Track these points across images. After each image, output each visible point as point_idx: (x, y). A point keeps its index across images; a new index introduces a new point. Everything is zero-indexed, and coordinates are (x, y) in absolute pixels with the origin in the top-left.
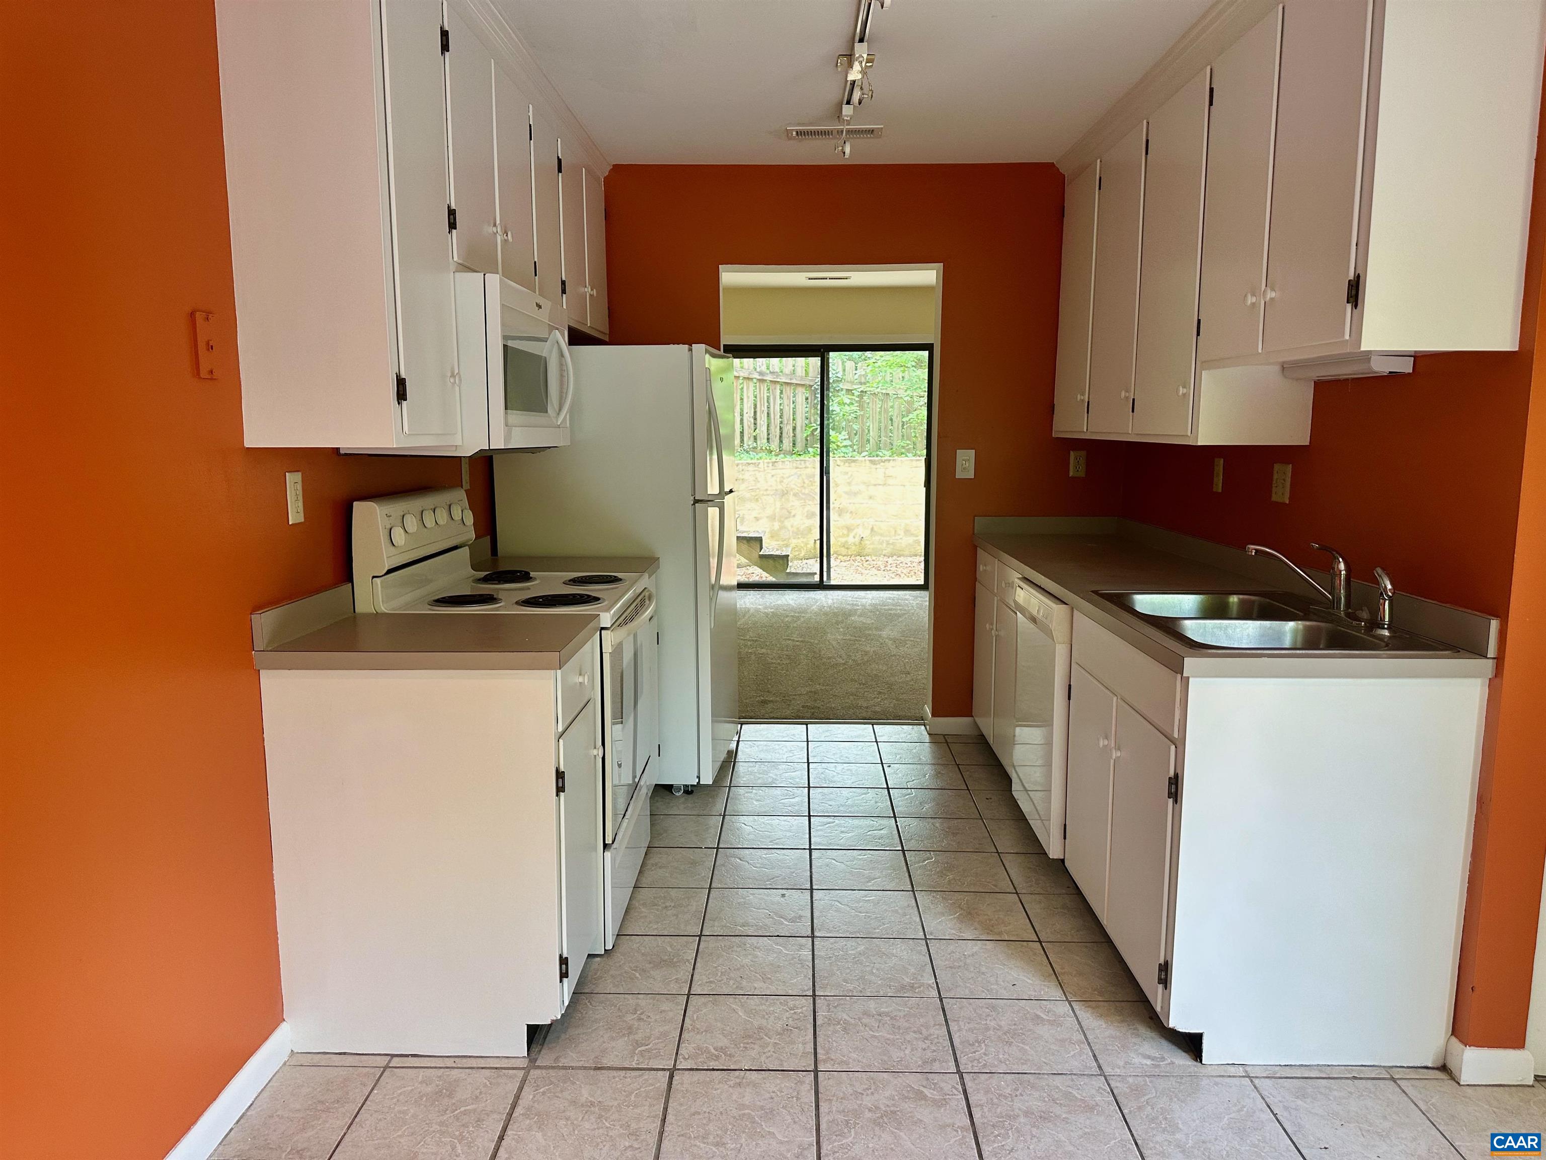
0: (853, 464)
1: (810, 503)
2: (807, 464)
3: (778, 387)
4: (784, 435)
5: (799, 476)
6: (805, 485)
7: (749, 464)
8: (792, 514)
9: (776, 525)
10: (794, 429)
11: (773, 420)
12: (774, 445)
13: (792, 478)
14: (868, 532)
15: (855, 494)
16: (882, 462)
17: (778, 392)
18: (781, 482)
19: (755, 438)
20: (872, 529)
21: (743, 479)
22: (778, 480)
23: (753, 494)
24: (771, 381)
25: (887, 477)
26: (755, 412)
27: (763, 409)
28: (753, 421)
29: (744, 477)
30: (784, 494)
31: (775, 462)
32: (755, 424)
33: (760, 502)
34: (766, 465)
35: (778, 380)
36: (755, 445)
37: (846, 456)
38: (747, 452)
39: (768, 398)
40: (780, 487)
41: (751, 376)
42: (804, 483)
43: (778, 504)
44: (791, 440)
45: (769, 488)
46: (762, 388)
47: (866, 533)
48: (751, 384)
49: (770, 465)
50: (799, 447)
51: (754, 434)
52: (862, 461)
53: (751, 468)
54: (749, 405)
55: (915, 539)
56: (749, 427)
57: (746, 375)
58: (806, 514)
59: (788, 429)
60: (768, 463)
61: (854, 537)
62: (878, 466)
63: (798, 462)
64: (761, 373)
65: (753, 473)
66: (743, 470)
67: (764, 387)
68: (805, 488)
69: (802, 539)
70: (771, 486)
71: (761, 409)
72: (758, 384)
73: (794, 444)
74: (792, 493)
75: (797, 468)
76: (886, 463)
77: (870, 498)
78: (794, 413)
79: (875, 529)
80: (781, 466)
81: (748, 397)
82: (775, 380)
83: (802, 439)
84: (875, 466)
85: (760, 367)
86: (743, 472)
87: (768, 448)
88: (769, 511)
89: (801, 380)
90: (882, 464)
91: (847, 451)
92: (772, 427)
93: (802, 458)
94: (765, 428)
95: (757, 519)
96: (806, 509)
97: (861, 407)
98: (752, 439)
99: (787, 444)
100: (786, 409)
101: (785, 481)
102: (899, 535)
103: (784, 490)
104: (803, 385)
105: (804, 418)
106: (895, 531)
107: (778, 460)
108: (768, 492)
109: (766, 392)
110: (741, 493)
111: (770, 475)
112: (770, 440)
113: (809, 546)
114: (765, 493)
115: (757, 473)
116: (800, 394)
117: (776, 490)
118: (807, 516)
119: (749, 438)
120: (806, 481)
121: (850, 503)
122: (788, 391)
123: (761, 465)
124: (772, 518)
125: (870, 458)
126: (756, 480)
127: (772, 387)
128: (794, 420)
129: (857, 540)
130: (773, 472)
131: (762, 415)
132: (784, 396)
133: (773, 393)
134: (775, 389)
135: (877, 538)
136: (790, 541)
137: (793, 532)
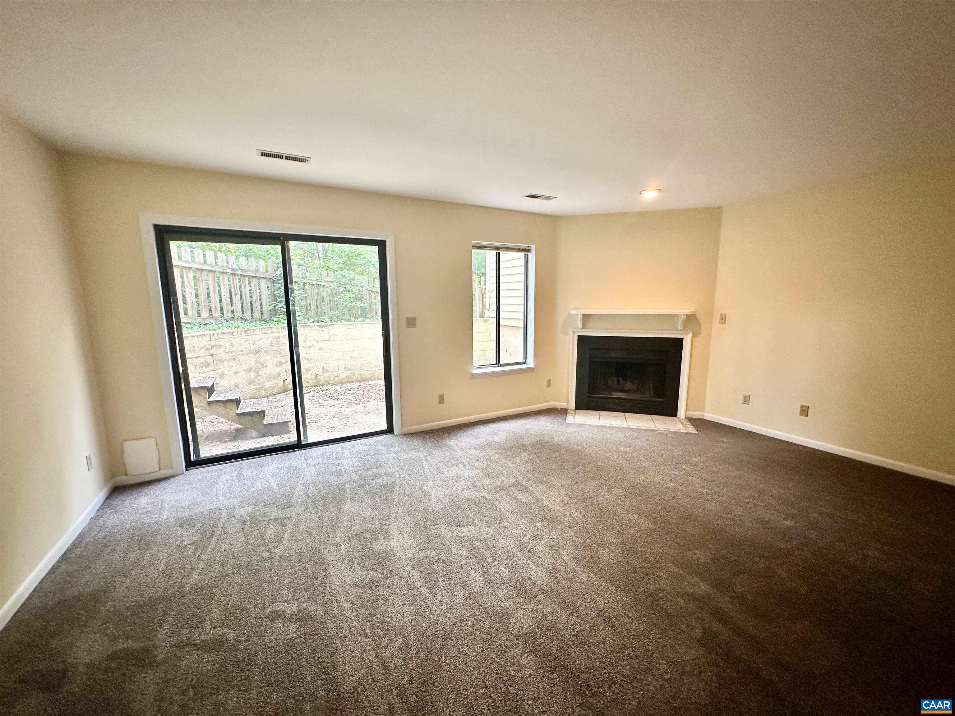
0: (306, 328)
1: (278, 356)
2: (273, 330)
3: (247, 279)
4: (254, 309)
5: (267, 339)
6: (273, 345)
7: (224, 333)
8: (265, 365)
9: (253, 375)
10: (261, 304)
11: (245, 300)
12: (247, 316)
13: (262, 340)
14: (321, 370)
15: (310, 347)
16: (326, 326)
17: (247, 282)
18: (254, 344)
19: (233, 312)
20: (323, 369)
21: (219, 346)
22: (251, 343)
23: (230, 355)
24: (241, 275)
25: (330, 335)
26: (231, 295)
27: (236, 292)
28: (229, 300)
29: (220, 343)
30: (257, 352)
31: (247, 330)
32: (231, 302)
33: (237, 360)
34: (239, 333)
35: (246, 274)
36: (232, 316)
37: (300, 322)
38: (227, 321)
39: (240, 287)
40: (252, 348)
41: (225, 271)
42: (272, 343)
43: (253, 360)
44: (260, 312)
45: (245, 350)
46: (235, 279)
47: (318, 372)
48: (226, 277)
49: (243, 333)
50: (266, 316)
51: (231, 309)
52: (312, 326)
53: (226, 336)
54: (225, 290)
55: (351, 372)
56: (227, 304)
57: (221, 270)
58: (275, 364)
59: (256, 305)
60: (241, 331)
61: (311, 375)
62: (324, 329)
63: (266, 329)
64: (232, 269)
65: (228, 340)
66: (219, 338)
67: (237, 279)
68: (273, 346)
69: (274, 381)
70: (245, 348)
71: (235, 293)
72: (231, 277)
73: (262, 314)
74: (263, 351)
75: (265, 333)
76: (329, 327)
77: (321, 349)
78: (260, 296)
79: (325, 368)
80: (252, 333)
81: (224, 285)
82: (244, 274)
83: (267, 311)
84: (321, 329)
85: (232, 265)
86: (220, 340)
87: (243, 317)
88: (245, 367)
89: (263, 275)
90: (326, 327)
91: (300, 319)
92: (245, 305)
93: (268, 325)
94: (239, 305)
95: (235, 373)
96: (275, 361)
97: (306, 292)
98: (230, 312)
99: (257, 315)
100: (254, 292)
101: (256, 343)
102: (341, 371)
103: (257, 349)
104: (264, 278)
105: (267, 298)
106: (339, 368)
107: (249, 329)
108: (243, 352)
109: (238, 282)
110: (218, 356)
111: (244, 340)
112: (244, 313)
113: (280, 385)
114: (241, 353)
115: (232, 339)
116: (263, 284)
117: (250, 350)
118: (276, 365)
119: (228, 312)
120: (274, 342)
121: (307, 354)
122: (255, 282)
123: (235, 334)
124: (249, 370)
125: (318, 324)
126: (232, 345)
127: (242, 278)
128: (260, 299)
129: (314, 376)
130: (247, 338)
131: (237, 297)
132: (252, 284)
133: (243, 282)
134: (245, 280)
135: (327, 374)
136: (265, 384)
137: (266, 378)
